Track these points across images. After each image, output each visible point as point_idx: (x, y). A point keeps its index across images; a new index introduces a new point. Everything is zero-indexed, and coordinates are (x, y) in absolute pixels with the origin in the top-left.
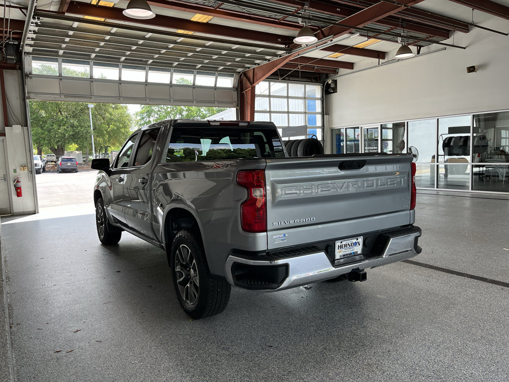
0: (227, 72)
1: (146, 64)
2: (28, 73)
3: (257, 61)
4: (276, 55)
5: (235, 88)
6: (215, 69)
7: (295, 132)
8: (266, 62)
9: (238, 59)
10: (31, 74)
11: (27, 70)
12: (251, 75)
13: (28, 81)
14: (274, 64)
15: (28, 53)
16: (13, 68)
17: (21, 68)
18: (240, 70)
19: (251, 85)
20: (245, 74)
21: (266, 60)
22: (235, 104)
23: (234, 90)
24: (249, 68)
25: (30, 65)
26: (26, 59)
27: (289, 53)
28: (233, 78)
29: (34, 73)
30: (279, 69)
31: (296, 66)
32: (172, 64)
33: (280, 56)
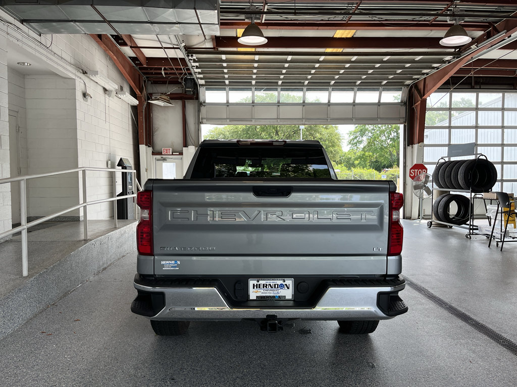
0: (393, 85)
1: (304, 86)
2: (203, 102)
3: (425, 71)
4: (444, 62)
5: (403, 103)
6: (379, 84)
7: (461, 151)
8: (435, 71)
9: (399, 71)
10: (204, 102)
11: (201, 99)
12: (421, 86)
13: (203, 109)
14: (445, 71)
15: (202, 85)
16: (191, 98)
17: (197, 98)
18: (408, 82)
19: (421, 98)
20: (416, 86)
21: (434, 68)
22: (402, 120)
23: (402, 105)
24: (418, 79)
25: (204, 95)
26: (202, 90)
27: (458, 58)
28: (401, 92)
29: (207, 101)
30: (452, 77)
31: (469, 71)
32: (330, 82)
33: (449, 63)
